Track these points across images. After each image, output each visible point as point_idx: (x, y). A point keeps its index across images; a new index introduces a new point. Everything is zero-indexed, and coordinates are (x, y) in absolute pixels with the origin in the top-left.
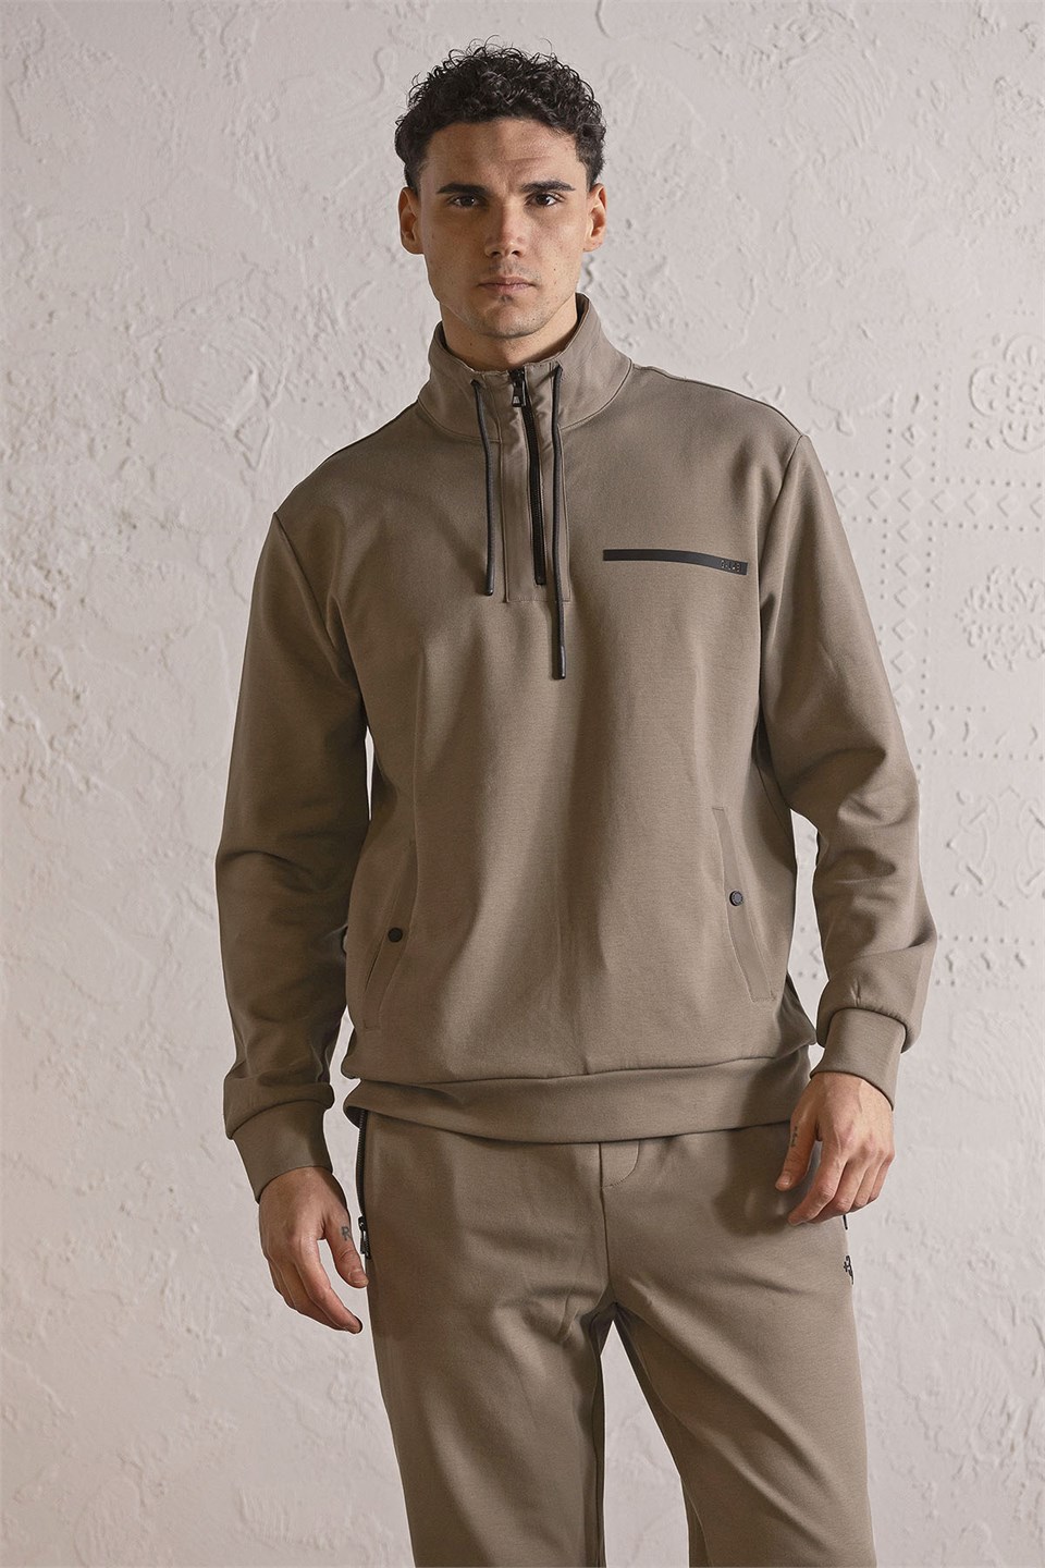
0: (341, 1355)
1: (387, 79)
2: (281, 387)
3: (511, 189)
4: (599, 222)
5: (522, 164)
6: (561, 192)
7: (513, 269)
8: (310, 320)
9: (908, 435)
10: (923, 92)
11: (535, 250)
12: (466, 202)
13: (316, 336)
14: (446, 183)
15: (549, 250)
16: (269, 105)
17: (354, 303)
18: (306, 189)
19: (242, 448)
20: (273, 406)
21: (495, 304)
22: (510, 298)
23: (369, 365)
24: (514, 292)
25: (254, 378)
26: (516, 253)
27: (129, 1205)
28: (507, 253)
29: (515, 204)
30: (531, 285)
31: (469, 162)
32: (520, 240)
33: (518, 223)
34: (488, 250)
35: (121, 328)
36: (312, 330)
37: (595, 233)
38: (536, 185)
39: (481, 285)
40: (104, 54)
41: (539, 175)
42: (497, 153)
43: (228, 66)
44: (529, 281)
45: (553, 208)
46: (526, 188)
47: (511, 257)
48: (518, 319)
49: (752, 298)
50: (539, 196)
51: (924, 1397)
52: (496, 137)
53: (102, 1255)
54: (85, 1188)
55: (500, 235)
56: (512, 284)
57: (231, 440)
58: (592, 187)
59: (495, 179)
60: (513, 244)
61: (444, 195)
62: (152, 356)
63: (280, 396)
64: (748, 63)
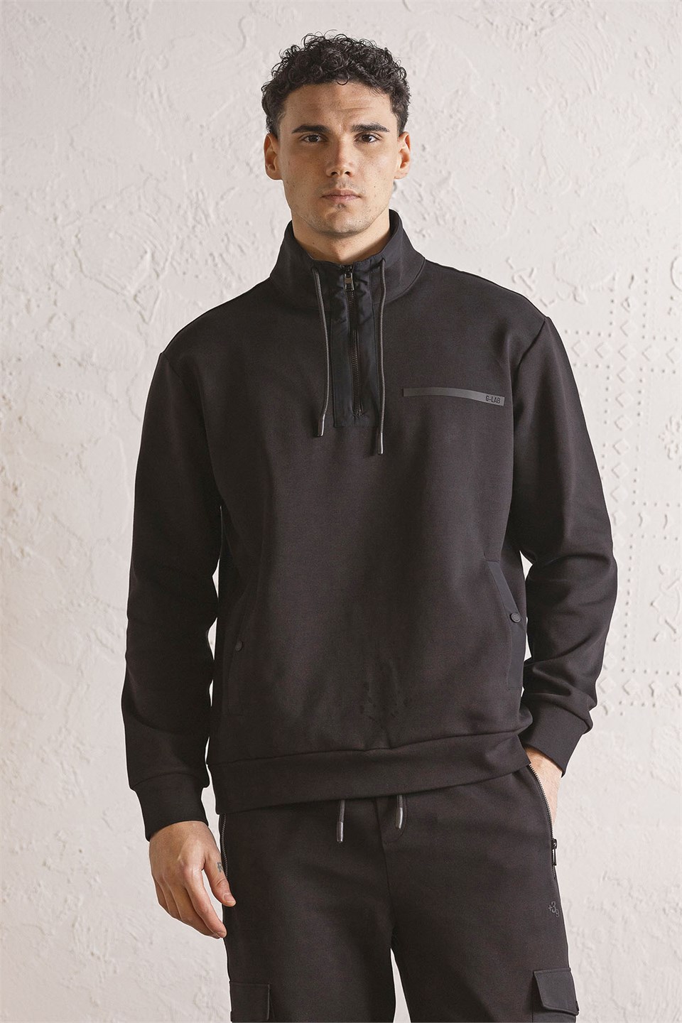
0: (204, 973)
1: (248, 39)
2: (167, 264)
3: (345, 129)
4: (405, 159)
5: (352, 112)
6: (379, 132)
7: (345, 185)
8: (190, 216)
9: (625, 304)
10: (639, 55)
11: (361, 171)
12: (313, 139)
13: (194, 227)
14: (300, 125)
15: (371, 173)
16: (161, 57)
17: (222, 203)
18: (187, 119)
19: (139, 308)
20: (162, 277)
21: (333, 210)
22: (344, 206)
23: (232, 249)
24: (347, 201)
25: (148, 256)
26: (348, 173)
27: (49, 861)
28: (341, 173)
29: (347, 140)
30: (359, 197)
31: (315, 110)
32: (351, 164)
33: (350, 153)
34: (329, 172)
35: (51, 219)
36: (191, 222)
37: (402, 166)
38: (362, 127)
39: (324, 197)
40: (41, 18)
41: (365, 120)
42: (335, 105)
43: (132, 28)
44: (357, 193)
45: (374, 144)
46: (355, 128)
47: (344, 176)
48: (349, 221)
49: (513, 202)
50: (365, 135)
51: (629, 1007)
52: (334, 94)
53: (29, 898)
54: (17, 848)
55: (337, 160)
56: (345, 196)
57: (131, 302)
58: (401, 134)
59: (334, 122)
60: (346, 167)
61: (299, 134)
62: (73, 238)
63: (167, 269)
64: (512, 32)
